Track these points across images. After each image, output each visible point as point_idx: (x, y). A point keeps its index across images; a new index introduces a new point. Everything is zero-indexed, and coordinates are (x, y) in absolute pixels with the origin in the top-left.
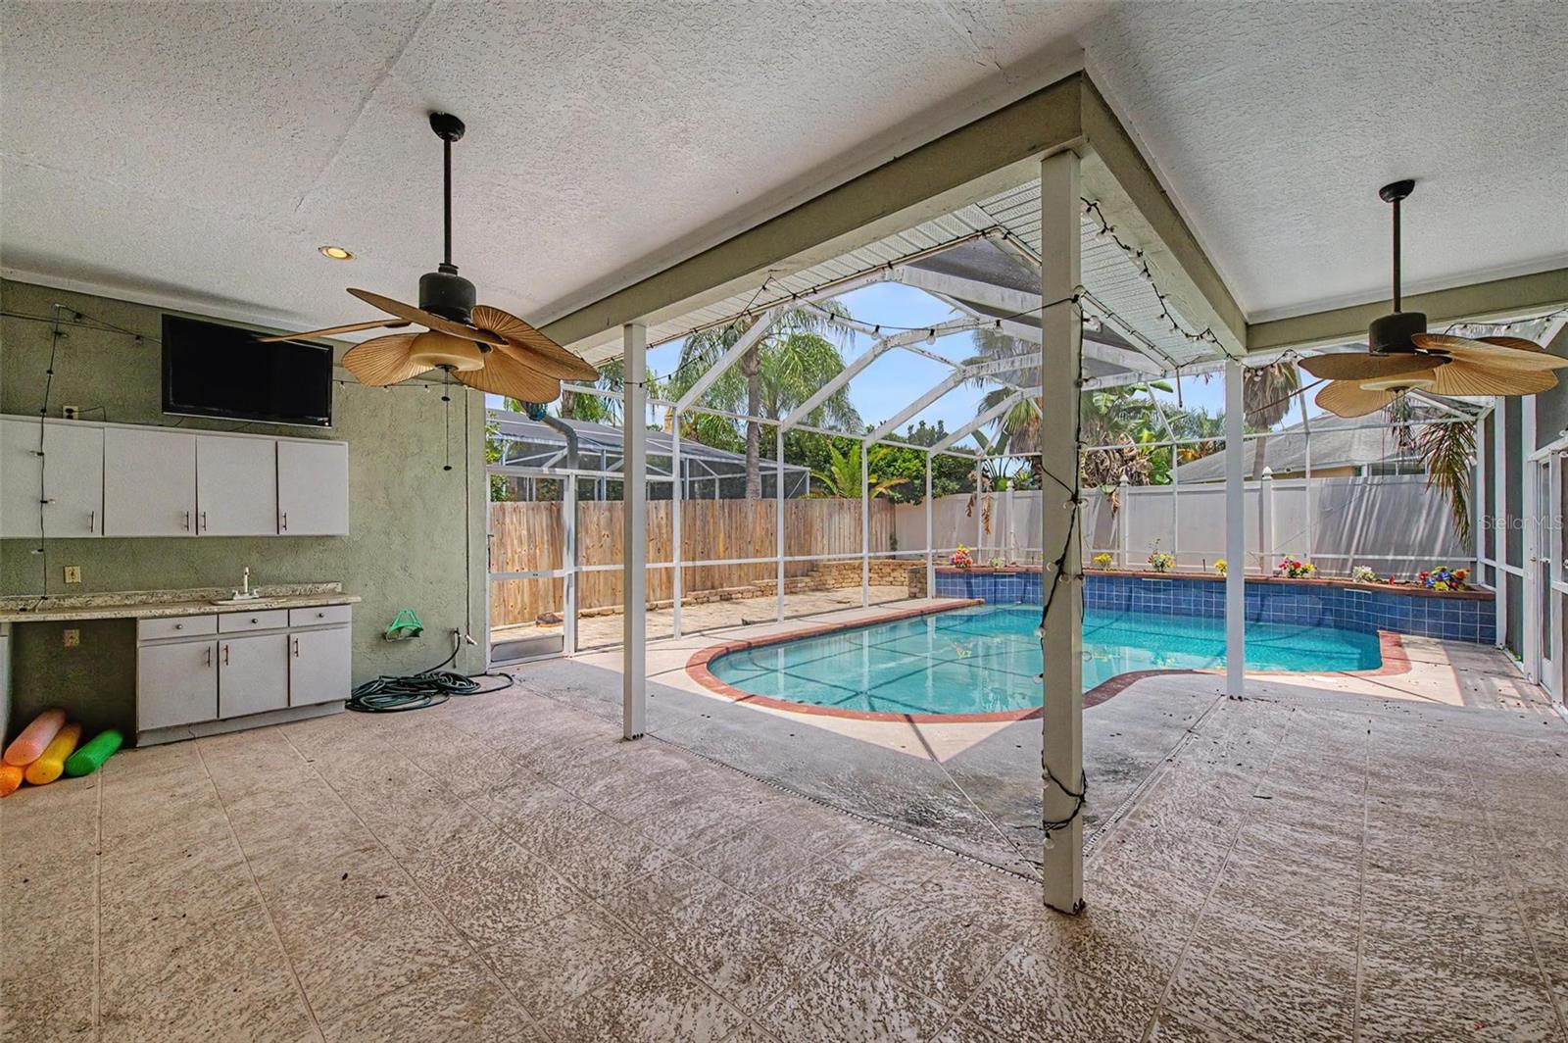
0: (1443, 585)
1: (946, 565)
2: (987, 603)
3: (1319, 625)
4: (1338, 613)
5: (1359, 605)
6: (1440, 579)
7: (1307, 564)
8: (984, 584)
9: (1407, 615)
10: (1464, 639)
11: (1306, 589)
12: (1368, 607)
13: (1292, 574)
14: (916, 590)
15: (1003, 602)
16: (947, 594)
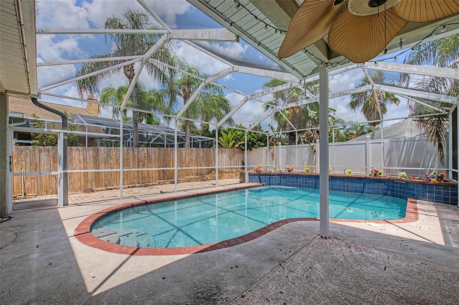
0: (435, 180)
1: (252, 171)
2: (267, 185)
3: (385, 195)
4: (393, 190)
5: (401, 187)
6: (433, 177)
7: (381, 171)
8: (265, 178)
9: (420, 192)
10: (443, 203)
11: (380, 181)
12: (404, 188)
13: (375, 175)
14: (242, 180)
15: (273, 185)
16: (252, 182)
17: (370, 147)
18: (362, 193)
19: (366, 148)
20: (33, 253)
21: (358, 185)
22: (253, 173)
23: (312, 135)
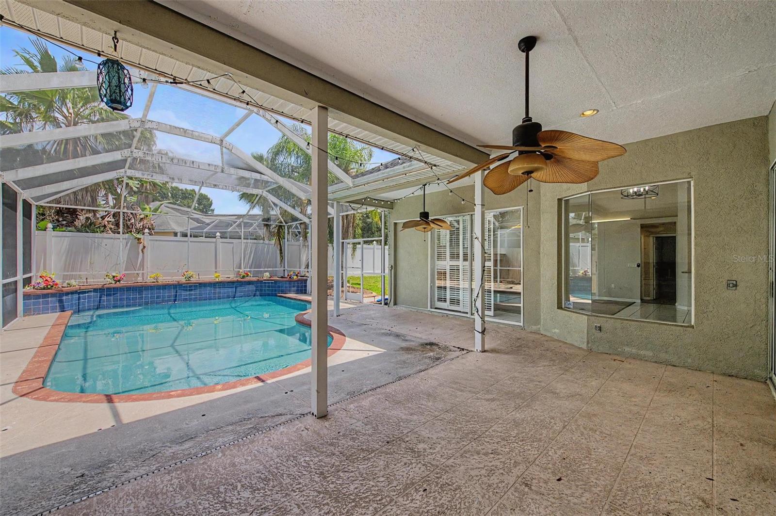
3: (254, 296)
4: (261, 290)
5: (269, 287)
8: (72, 300)
12: (272, 287)
13: (243, 277)
15: (84, 311)
16: (38, 312)
17: (220, 246)
18: (234, 297)
19: (216, 247)
21: (230, 290)
22: (39, 292)
23: (133, 221)
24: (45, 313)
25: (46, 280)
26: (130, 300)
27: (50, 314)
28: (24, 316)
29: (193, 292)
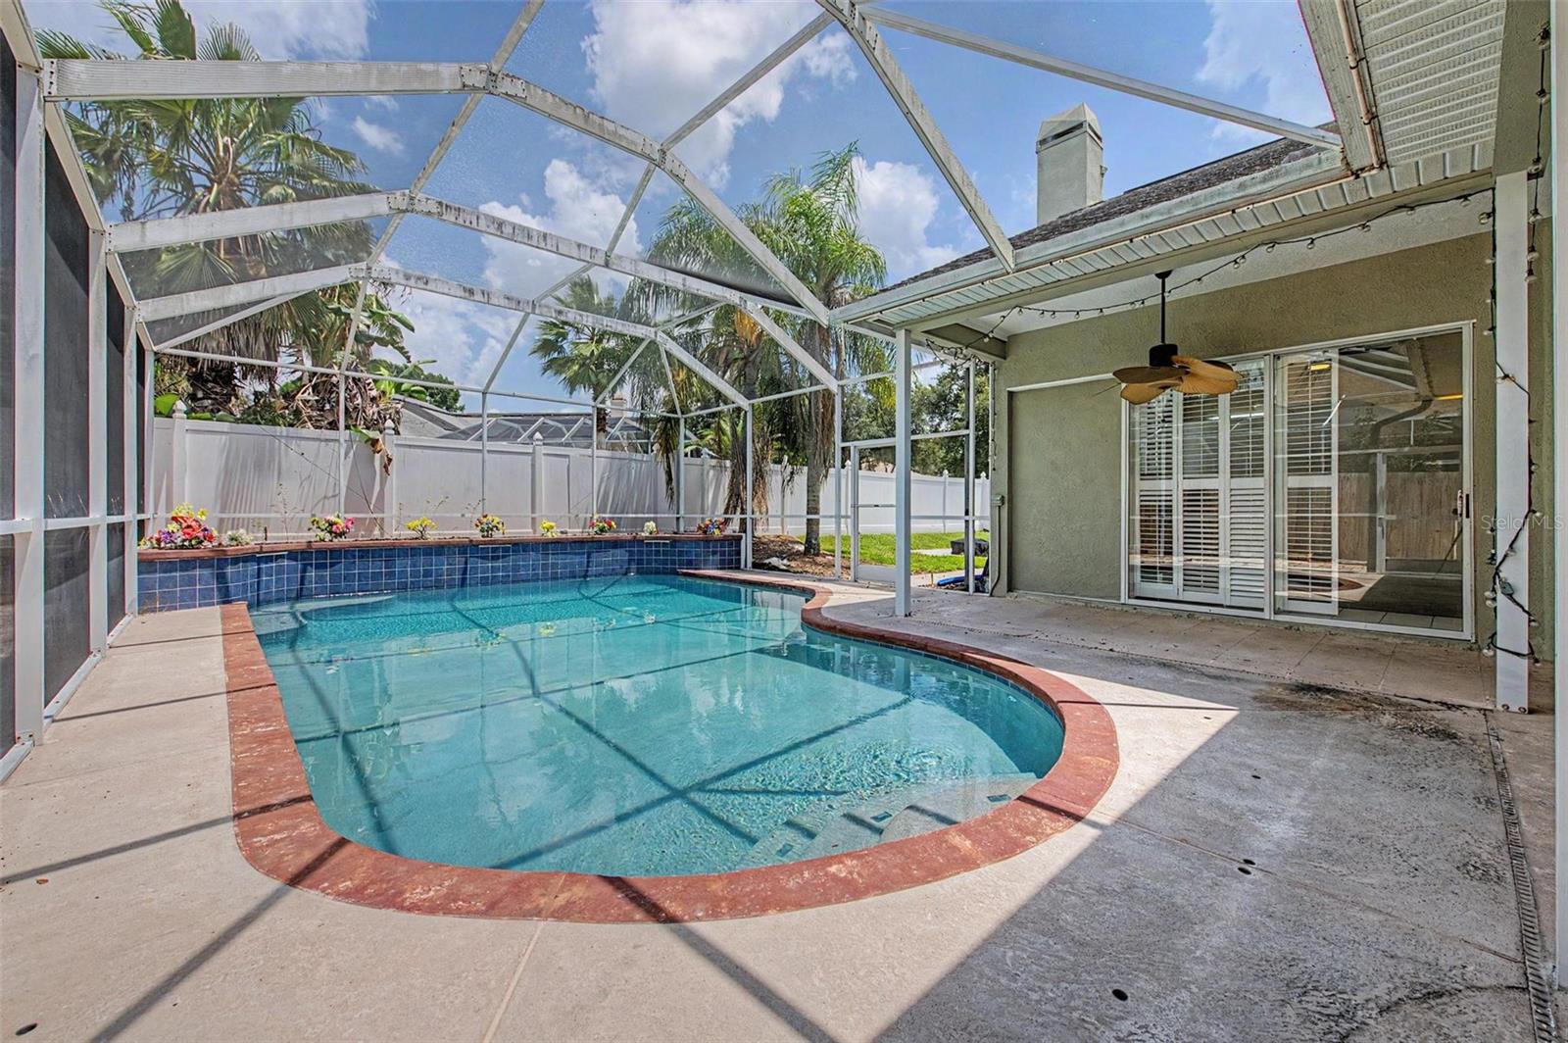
3: (626, 573)
4: (640, 561)
5: (657, 553)
8: (244, 576)
12: (667, 554)
15: (269, 602)
16: (170, 603)
17: (543, 463)
18: (585, 576)
19: (533, 466)
20: (1278, 845)
21: (577, 559)
22: (173, 554)
23: (359, 401)
24: (189, 607)
25: (189, 527)
26: (367, 578)
27: (198, 609)
28: (141, 612)
29: (499, 564)
